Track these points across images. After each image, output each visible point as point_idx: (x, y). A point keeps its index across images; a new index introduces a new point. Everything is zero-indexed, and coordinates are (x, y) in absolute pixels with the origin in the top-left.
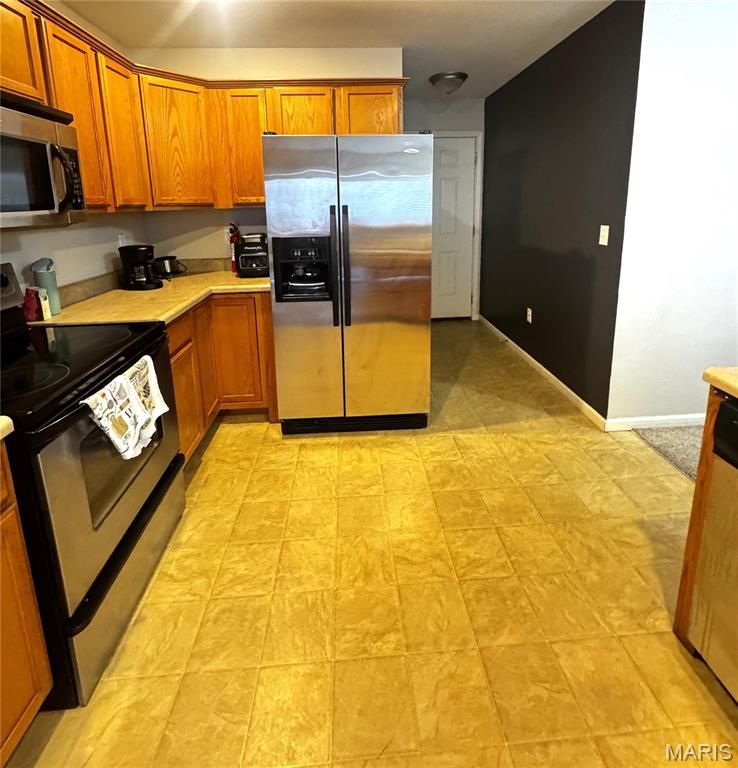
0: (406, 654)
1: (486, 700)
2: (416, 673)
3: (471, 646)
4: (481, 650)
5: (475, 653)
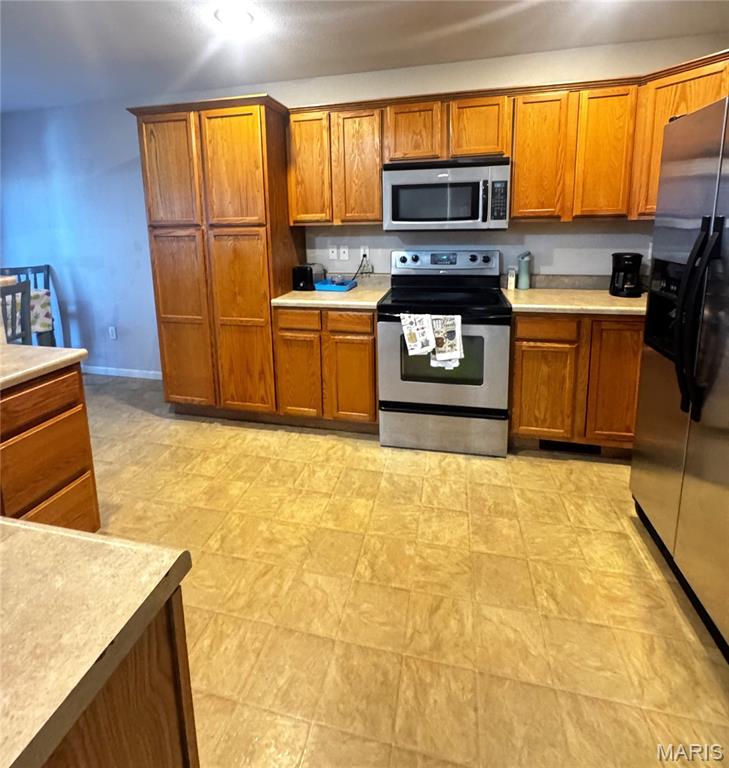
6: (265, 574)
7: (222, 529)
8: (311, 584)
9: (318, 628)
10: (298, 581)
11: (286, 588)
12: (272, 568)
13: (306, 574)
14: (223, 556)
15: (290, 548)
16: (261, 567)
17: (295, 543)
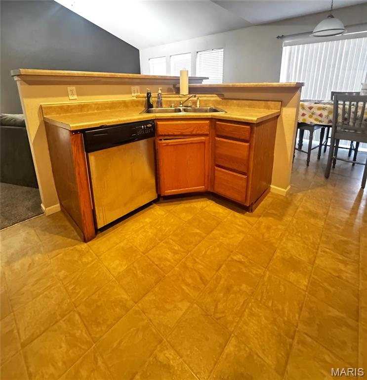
0: (165, 340)
1: (157, 289)
2: (169, 326)
3: (137, 308)
4: (136, 303)
5: (140, 305)
6: (201, 279)
7: (250, 263)
8: (180, 305)
9: (149, 297)
10: (186, 297)
11: (184, 287)
12: (204, 284)
13: (189, 304)
14: (226, 260)
15: (217, 302)
16: (208, 278)
17: (220, 306)
